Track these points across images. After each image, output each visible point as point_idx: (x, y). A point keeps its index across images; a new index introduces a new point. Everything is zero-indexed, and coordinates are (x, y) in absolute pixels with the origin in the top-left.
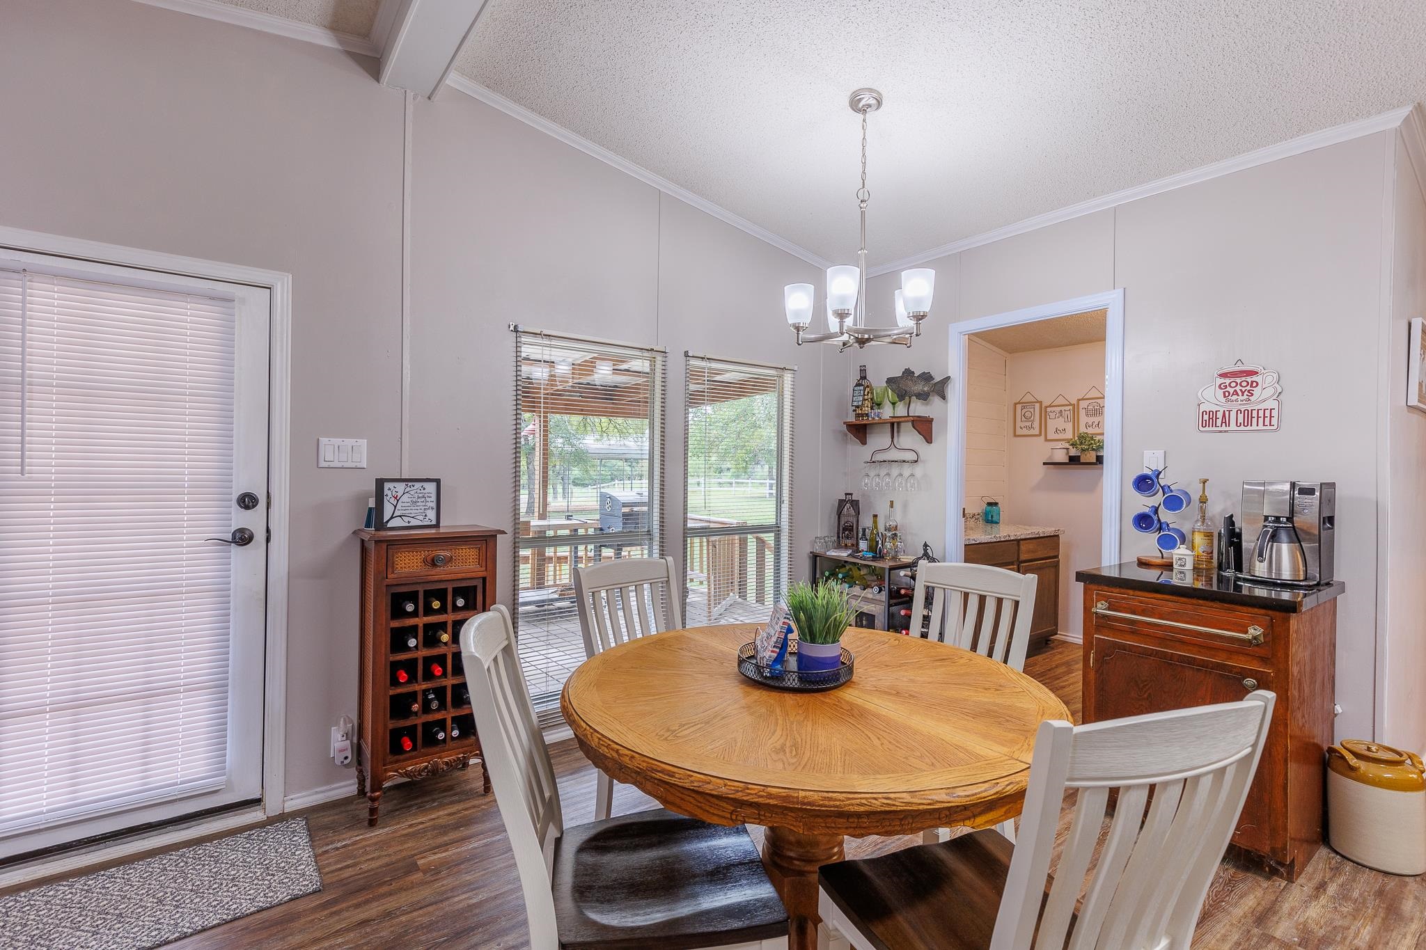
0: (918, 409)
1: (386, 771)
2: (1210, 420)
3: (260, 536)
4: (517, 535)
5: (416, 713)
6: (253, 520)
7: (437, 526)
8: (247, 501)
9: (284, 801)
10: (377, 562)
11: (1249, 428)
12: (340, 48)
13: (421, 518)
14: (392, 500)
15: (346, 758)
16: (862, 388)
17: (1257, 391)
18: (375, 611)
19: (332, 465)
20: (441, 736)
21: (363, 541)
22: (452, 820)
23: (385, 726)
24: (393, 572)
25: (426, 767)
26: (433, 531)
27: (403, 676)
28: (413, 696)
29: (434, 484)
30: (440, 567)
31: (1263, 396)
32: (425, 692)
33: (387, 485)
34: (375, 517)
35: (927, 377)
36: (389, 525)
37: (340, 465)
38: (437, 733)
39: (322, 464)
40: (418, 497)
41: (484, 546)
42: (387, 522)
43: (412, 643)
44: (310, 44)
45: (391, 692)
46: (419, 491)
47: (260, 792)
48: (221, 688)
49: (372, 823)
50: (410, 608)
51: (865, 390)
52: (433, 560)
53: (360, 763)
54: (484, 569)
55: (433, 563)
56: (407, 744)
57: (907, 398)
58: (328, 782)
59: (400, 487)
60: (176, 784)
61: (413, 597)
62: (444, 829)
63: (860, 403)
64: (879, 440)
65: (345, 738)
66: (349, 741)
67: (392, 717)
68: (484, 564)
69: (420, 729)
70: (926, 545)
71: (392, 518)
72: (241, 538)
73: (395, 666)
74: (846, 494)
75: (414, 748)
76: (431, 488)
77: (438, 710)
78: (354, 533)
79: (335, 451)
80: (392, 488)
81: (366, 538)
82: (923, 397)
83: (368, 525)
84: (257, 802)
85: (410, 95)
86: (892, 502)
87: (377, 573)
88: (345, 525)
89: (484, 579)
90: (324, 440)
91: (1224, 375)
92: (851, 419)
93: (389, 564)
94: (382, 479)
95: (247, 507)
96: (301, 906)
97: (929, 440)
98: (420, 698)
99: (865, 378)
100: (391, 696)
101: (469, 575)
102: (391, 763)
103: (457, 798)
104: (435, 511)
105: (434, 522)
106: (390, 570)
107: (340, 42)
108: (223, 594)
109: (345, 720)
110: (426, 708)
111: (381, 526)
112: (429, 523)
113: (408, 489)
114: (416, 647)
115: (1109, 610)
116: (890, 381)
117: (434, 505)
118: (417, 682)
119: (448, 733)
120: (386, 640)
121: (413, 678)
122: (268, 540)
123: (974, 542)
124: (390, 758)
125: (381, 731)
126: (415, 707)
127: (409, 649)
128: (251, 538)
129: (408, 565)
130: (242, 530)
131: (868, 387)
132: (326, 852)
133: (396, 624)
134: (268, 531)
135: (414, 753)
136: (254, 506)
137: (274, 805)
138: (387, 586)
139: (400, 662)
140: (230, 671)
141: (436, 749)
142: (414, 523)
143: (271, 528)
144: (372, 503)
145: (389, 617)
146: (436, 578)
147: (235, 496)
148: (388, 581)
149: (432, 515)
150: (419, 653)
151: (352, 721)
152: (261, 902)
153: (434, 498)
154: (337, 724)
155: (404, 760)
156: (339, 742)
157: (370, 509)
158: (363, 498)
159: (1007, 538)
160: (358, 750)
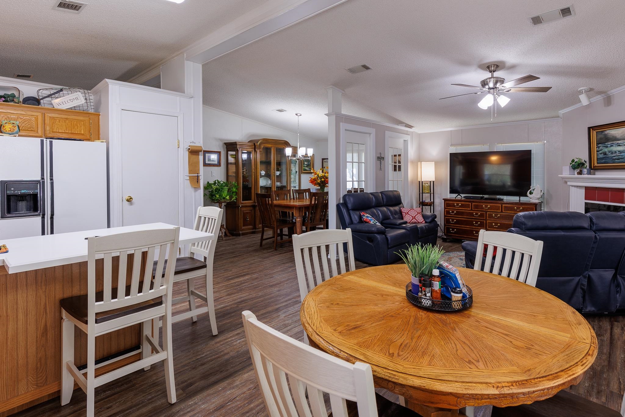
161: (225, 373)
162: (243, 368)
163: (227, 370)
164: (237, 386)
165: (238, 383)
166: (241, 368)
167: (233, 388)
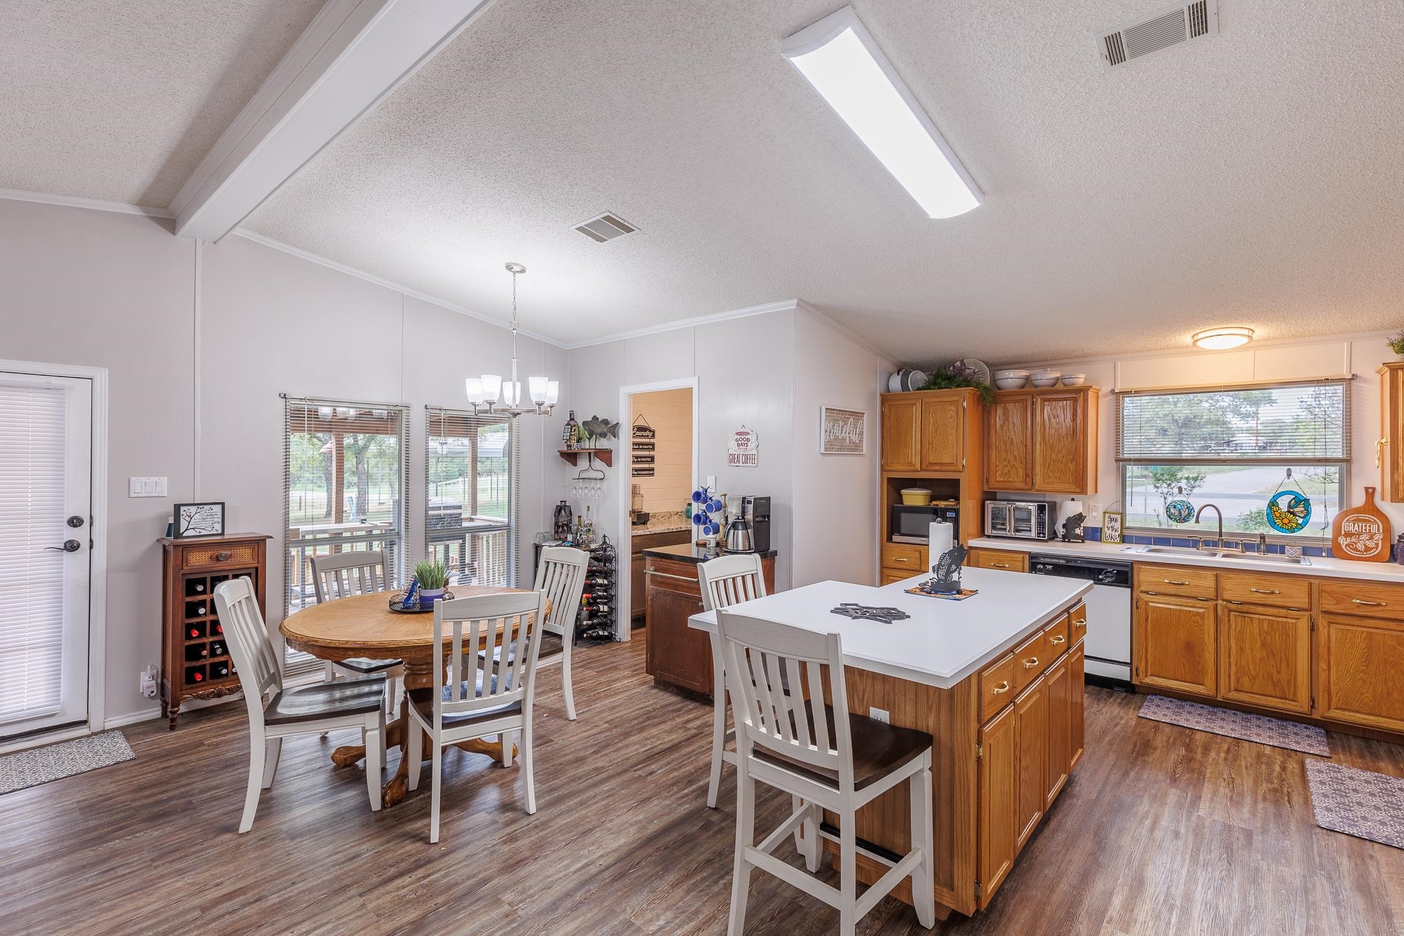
0: (603, 444)
1: (183, 694)
2: (733, 459)
3: (85, 544)
4: (287, 539)
5: (205, 657)
6: (80, 534)
7: (223, 534)
8: (75, 522)
9: (104, 722)
10: (175, 559)
11: (747, 465)
12: (145, 215)
13: (210, 529)
14: (187, 518)
15: (152, 692)
16: (570, 427)
17: (749, 444)
18: (173, 591)
19: (140, 495)
20: (224, 671)
21: (164, 546)
22: (231, 723)
23: (182, 666)
24: (187, 566)
25: (213, 692)
26: (219, 538)
27: (195, 633)
28: (203, 646)
29: (220, 507)
30: (222, 561)
31: (751, 448)
32: (212, 643)
33: (182, 508)
34: (173, 530)
35: (606, 422)
36: (184, 535)
37: (147, 495)
38: (221, 670)
39: (133, 495)
40: (207, 515)
41: (256, 547)
42: (183, 533)
43: (202, 611)
44: (121, 213)
45: (186, 644)
46: (207, 511)
47: (86, 716)
48: (56, 647)
49: (172, 728)
50: (200, 588)
51: (571, 428)
52: (217, 557)
53: (163, 695)
54: (256, 562)
55: (218, 559)
56: (199, 677)
57: (594, 436)
58: (139, 710)
59: (193, 509)
60: (23, 710)
61: (202, 581)
62: (226, 728)
63: (568, 438)
64: (583, 463)
65: (151, 679)
66: (154, 681)
67: (187, 660)
68: (256, 559)
69: (208, 668)
70: (605, 536)
71: (187, 530)
72: (71, 547)
73: (189, 627)
74: (561, 502)
75: (204, 680)
76: (218, 509)
77: (222, 654)
78: (158, 540)
79: (141, 485)
80: (187, 510)
81: (167, 543)
82: (603, 435)
83: (169, 534)
84: (85, 722)
85: (199, 242)
86: (588, 507)
87: (175, 567)
88: (150, 536)
89: (257, 568)
90: (133, 479)
91: (737, 434)
92: (565, 449)
93: (184, 560)
94: (178, 505)
95: (75, 526)
96: (122, 765)
97: (610, 464)
98: (208, 647)
99: (573, 419)
100: (186, 646)
101: (244, 566)
102: (186, 689)
103: (237, 713)
104: (220, 524)
105: (220, 532)
106: (184, 564)
107: (144, 211)
108: (58, 585)
109: (151, 667)
110: (213, 653)
111: (178, 535)
112: (216, 532)
113: (199, 510)
114: (205, 614)
115: (656, 571)
116: (585, 423)
117: (220, 520)
118: (206, 637)
119: (229, 670)
120: (182, 611)
121: (202, 634)
122: (91, 547)
123: (649, 533)
124: (185, 686)
125: (178, 669)
126: (204, 653)
127: (200, 615)
128: (78, 546)
129: (198, 560)
130: (70, 542)
131: (574, 426)
132: (139, 744)
133: (189, 599)
134: (91, 541)
135: (204, 683)
136: (80, 525)
137: (96, 724)
138: (183, 574)
139: (192, 624)
140: (63, 631)
141: (221, 680)
142: (204, 532)
143: (93, 539)
144: (171, 521)
145: (184, 594)
146: (219, 568)
147: (66, 519)
148: (183, 572)
149: (218, 527)
150: (207, 618)
151: (156, 668)
152: (94, 766)
153: (220, 515)
154: (145, 670)
155: (196, 688)
156: (147, 681)
157: (170, 524)
158: (164, 517)
159: (679, 530)
160: (162, 687)
161: (659, 845)
162: (630, 853)
163: (658, 850)
164: (632, 825)
165: (633, 830)
166: (636, 854)
167: (636, 822)
